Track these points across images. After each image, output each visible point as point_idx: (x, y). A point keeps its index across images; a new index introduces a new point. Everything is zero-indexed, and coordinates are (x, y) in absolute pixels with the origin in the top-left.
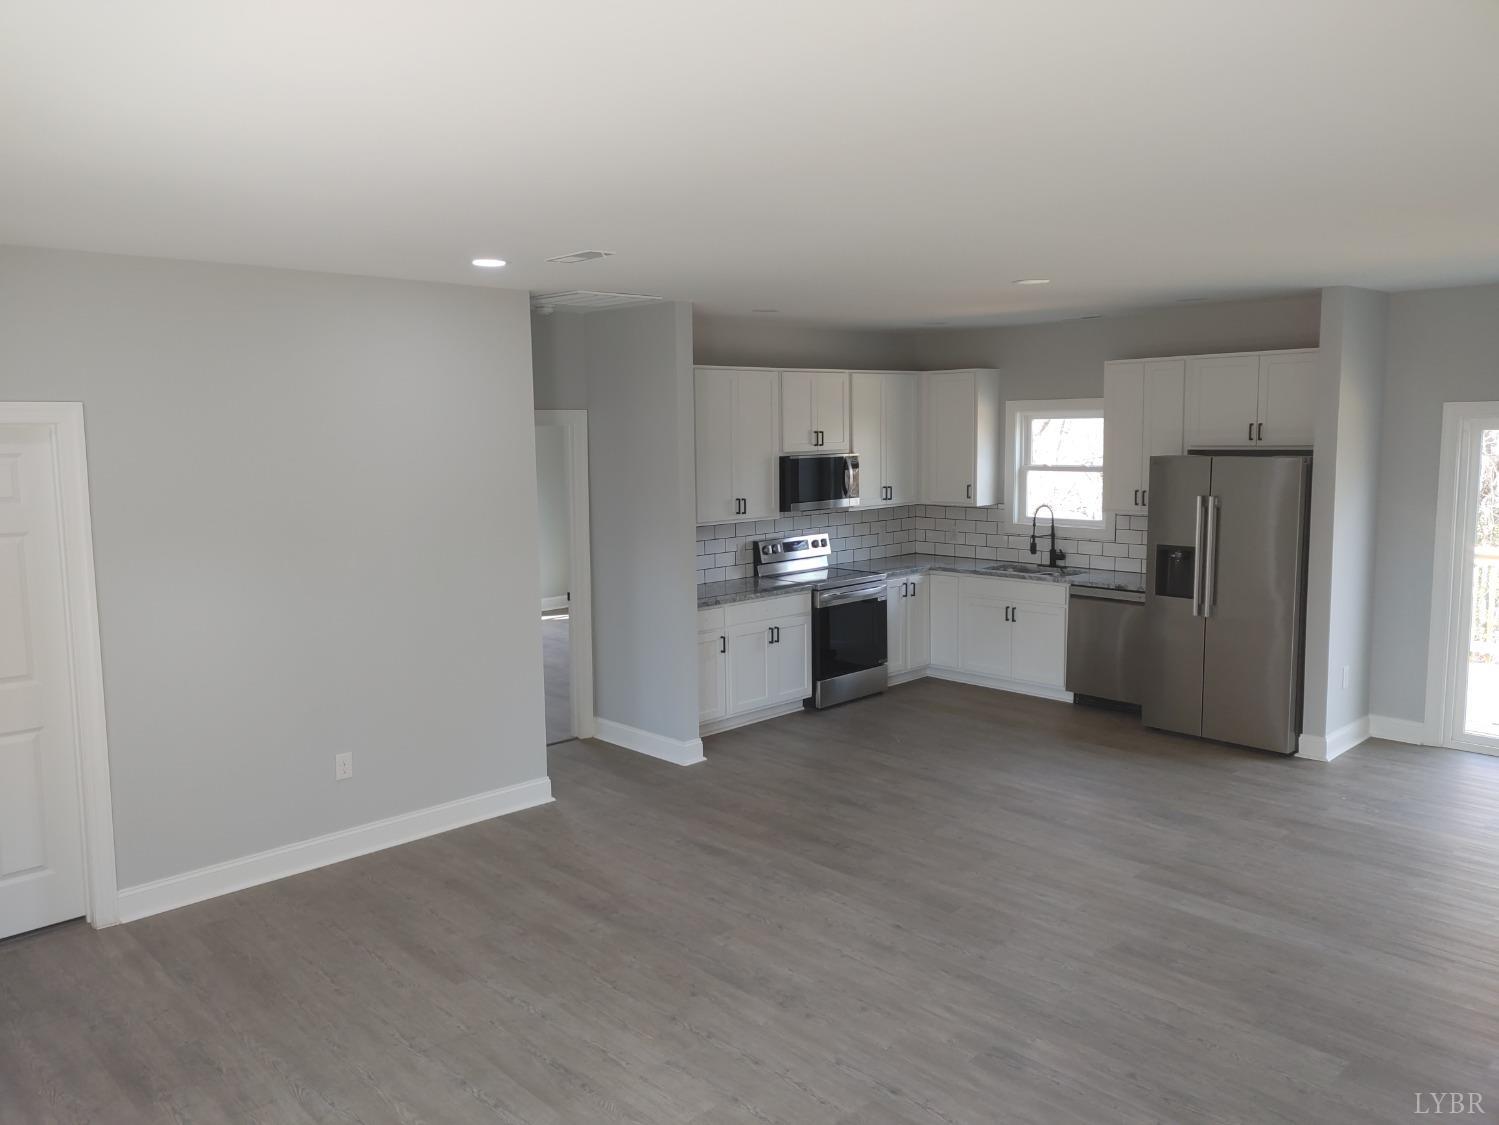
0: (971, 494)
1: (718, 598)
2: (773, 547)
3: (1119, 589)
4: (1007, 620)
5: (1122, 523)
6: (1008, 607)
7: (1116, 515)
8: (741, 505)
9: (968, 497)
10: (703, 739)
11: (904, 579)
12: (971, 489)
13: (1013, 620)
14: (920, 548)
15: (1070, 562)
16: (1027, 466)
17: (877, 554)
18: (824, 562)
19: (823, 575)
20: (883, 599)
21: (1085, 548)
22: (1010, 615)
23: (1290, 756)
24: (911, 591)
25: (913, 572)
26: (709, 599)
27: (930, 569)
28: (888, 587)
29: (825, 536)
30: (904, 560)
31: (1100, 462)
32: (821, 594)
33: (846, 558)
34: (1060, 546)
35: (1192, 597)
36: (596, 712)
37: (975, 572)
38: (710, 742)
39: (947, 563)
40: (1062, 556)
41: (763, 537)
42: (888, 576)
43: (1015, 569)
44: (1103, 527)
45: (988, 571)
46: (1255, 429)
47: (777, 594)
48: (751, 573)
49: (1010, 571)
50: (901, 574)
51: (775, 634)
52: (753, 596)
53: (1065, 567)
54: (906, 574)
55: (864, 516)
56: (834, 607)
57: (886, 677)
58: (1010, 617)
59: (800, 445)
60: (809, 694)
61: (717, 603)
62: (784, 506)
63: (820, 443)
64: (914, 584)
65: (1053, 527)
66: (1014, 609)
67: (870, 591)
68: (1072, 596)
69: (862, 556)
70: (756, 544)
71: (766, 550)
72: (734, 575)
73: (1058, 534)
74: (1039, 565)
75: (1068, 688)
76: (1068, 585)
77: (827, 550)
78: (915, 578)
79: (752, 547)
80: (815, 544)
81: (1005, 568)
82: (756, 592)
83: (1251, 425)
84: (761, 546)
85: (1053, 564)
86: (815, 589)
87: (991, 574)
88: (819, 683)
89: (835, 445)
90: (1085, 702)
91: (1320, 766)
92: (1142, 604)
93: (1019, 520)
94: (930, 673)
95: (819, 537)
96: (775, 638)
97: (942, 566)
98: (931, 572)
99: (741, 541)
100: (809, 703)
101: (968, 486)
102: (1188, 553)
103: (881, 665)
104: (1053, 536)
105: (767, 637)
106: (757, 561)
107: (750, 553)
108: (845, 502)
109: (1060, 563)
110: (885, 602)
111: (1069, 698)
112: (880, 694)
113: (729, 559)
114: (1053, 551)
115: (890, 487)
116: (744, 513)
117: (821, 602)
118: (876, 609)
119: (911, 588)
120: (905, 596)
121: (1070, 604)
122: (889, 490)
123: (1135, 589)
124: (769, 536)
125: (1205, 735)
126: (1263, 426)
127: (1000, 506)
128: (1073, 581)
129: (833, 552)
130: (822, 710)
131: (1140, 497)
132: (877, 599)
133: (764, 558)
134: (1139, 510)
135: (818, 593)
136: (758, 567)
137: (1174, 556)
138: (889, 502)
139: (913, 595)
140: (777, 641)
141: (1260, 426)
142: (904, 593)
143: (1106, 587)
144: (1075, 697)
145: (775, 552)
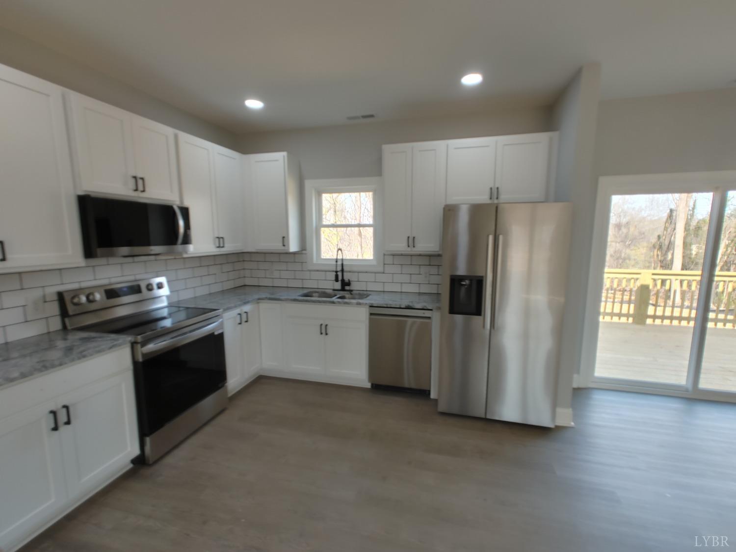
0: (285, 244)
2: (88, 297)
3: (408, 308)
4: (321, 334)
5: (389, 260)
6: (320, 325)
7: (384, 255)
9: (284, 245)
11: (238, 311)
12: (285, 239)
13: (326, 333)
14: (248, 282)
15: (355, 286)
16: (320, 225)
17: (215, 289)
20: (220, 332)
21: (362, 277)
22: (324, 330)
24: (244, 319)
25: (246, 303)
27: (259, 299)
28: (224, 320)
29: (163, 280)
31: (370, 221)
33: (186, 295)
34: (347, 277)
35: (483, 314)
39: (273, 294)
40: (349, 284)
41: (75, 286)
42: (226, 310)
43: (320, 294)
44: (375, 263)
46: (494, 191)
48: (56, 324)
50: (235, 307)
51: (61, 417)
53: (352, 291)
54: (240, 305)
58: (323, 331)
59: (112, 187)
60: (136, 451)
62: (89, 253)
63: (140, 188)
64: (247, 312)
65: (342, 265)
66: (326, 325)
67: (210, 326)
68: (371, 314)
69: (201, 292)
70: (61, 296)
71: (76, 300)
72: (25, 333)
73: (345, 268)
74: (334, 290)
76: (368, 307)
77: (166, 291)
78: (247, 308)
79: (55, 297)
80: (149, 287)
81: (312, 294)
83: (491, 189)
84: (67, 298)
85: (343, 289)
86: (134, 342)
87: (307, 301)
88: (148, 440)
89: (158, 192)
90: (378, 388)
93: (317, 260)
94: (262, 373)
95: (155, 281)
96: (63, 421)
97: (269, 296)
98: (260, 301)
100: (140, 462)
101: (283, 237)
102: (479, 283)
103: (221, 388)
104: (342, 271)
105: (48, 424)
106: (64, 313)
107: (55, 309)
109: (347, 288)
110: (221, 336)
111: (368, 385)
112: (222, 412)
113: (13, 315)
114: (343, 280)
115: (222, 238)
117: (144, 355)
119: (244, 316)
120: (240, 324)
121: (371, 321)
122: (221, 240)
123: (421, 308)
124: (84, 285)
125: (489, 417)
126: (500, 189)
127: (304, 252)
128: (372, 304)
129: (171, 292)
130: (156, 462)
131: (411, 241)
132: (213, 333)
133: (71, 309)
134: (409, 251)
135: (139, 346)
136: (67, 320)
137: (464, 283)
138: (222, 249)
139: (246, 322)
140: (68, 423)
141: (498, 188)
142: (239, 322)
143: (398, 307)
144: (372, 385)
145: (90, 301)
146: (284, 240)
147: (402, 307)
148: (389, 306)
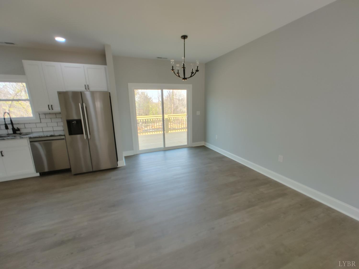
3: (52, 136)
5: (43, 116)
7: (40, 114)
13: (3, 156)
15: (23, 131)
21: (28, 126)
23: (115, 168)
31: (27, 97)
34: (16, 126)
35: (83, 133)
40: (18, 130)
44: (34, 118)
46: (87, 86)
65: (11, 121)
68: (31, 142)
73: (14, 122)
74: (8, 134)
75: (37, 172)
76: (28, 139)
83: (85, 85)
85: (14, 133)
90: (43, 174)
91: (123, 168)
92: (63, 139)
102: (79, 121)
104: (12, 123)
109: (18, 132)
111: (38, 174)
114: (13, 128)
121: (31, 144)
123: (58, 135)
125: (94, 170)
126: (89, 85)
128: (30, 137)
131: (51, 107)
134: (51, 111)
137: (73, 122)
141: (88, 85)
143: (46, 136)
144: (40, 174)
147: (48, 136)
148: (40, 137)
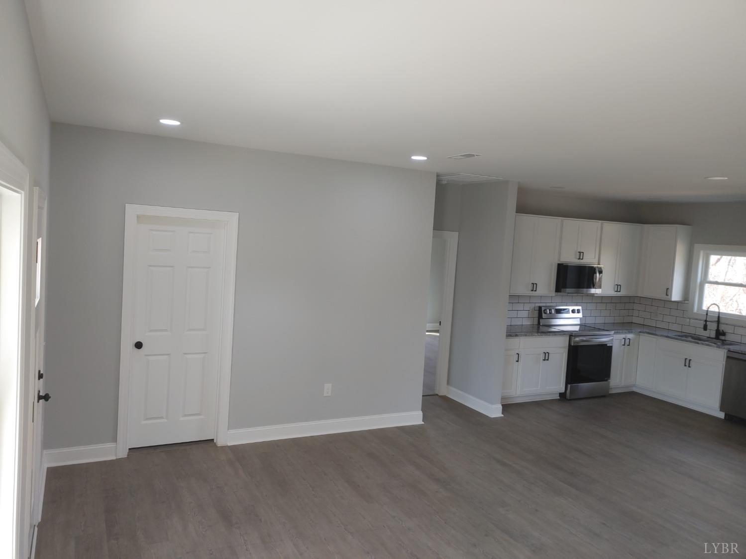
0: (669, 293)
1: (517, 333)
2: (550, 310)
4: (685, 366)
6: (686, 359)
8: (534, 287)
9: (667, 295)
10: (502, 405)
11: (623, 336)
13: (689, 367)
14: (635, 320)
15: (728, 337)
16: (705, 281)
17: (610, 320)
18: (578, 322)
19: (577, 328)
20: (611, 345)
21: (738, 331)
22: (688, 363)
24: (627, 343)
25: (630, 332)
26: (512, 333)
27: (640, 332)
28: (614, 339)
29: (580, 308)
30: (625, 325)
32: (575, 338)
33: (590, 321)
34: (722, 328)
36: (448, 383)
37: (667, 337)
38: (506, 408)
39: (652, 331)
40: (724, 334)
41: (544, 304)
42: (615, 333)
43: (693, 338)
45: (677, 337)
47: (550, 335)
48: (536, 322)
49: (690, 339)
50: (623, 333)
51: (546, 357)
52: (536, 334)
53: (725, 340)
54: (626, 333)
55: (602, 299)
56: (581, 346)
57: (608, 388)
58: (687, 364)
59: (570, 258)
60: (563, 390)
61: (516, 335)
62: (558, 290)
63: (581, 258)
64: (630, 339)
65: (719, 317)
66: (690, 360)
67: (604, 340)
68: (729, 357)
69: (600, 320)
70: (540, 308)
71: (545, 312)
72: (527, 322)
73: (722, 321)
74: (708, 337)
75: (722, 410)
76: (727, 351)
77: (580, 315)
78: (630, 336)
79: (538, 309)
80: (573, 311)
81: (686, 336)
82: (538, 332)
84: (543, 309)
85: (717, 338)
86: (571, 335)
87: (677, 339)
88: (569, 386)
89: (589, 260)
90: (731, 420)
93: (698, 310)
94: (635, 389)
95: (576, 308)
96: (547, 358)
97: (648, 331)
98: (640, 334)
99: (533, 305)
100: (562, 395)
101: (667, 289)
103: (606, 380)
104: (718, 322)
105: (542, 357)
106: (540, 317)
107: (536, 314)
108: (593, 291)
109: (722, 337)
110: (611, 347)
111: (721, 415)
112: (604, 396)
113: (525, 314)
114: (718, 330)
115: (620, 285)
116: (536, 291)
117: (574, 342)
118: (605, 351)
119: (627, 341)
120: (624, 345)
121: (726, 362)
122: (619, 286)
124: (548, 304)
127: (686, 302)
128: (732, 349)
129: (583, 317)
130: (570, 400)
132: (606, 344)
133: (544, 316)
135: (573, 337)
136: (541, 320)
138: (619, 293)
139: (629, 345)
140: (548, 360)
142: (623, 344)
144: (725, 417)
145: (550, 313)
146: (668, 291)
